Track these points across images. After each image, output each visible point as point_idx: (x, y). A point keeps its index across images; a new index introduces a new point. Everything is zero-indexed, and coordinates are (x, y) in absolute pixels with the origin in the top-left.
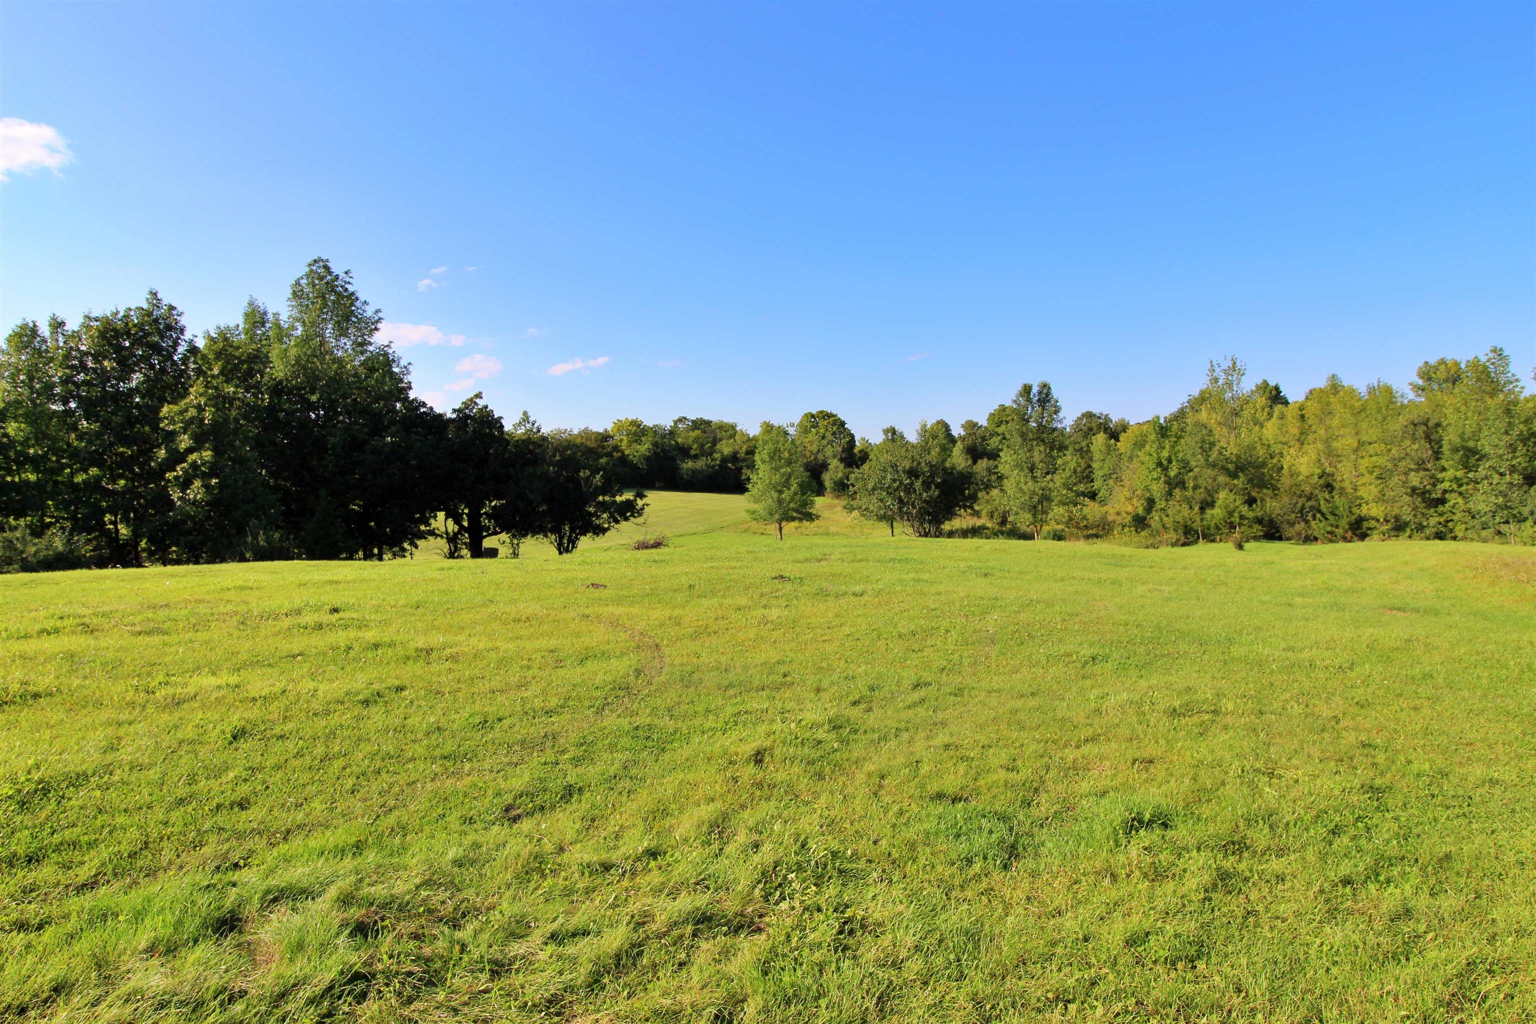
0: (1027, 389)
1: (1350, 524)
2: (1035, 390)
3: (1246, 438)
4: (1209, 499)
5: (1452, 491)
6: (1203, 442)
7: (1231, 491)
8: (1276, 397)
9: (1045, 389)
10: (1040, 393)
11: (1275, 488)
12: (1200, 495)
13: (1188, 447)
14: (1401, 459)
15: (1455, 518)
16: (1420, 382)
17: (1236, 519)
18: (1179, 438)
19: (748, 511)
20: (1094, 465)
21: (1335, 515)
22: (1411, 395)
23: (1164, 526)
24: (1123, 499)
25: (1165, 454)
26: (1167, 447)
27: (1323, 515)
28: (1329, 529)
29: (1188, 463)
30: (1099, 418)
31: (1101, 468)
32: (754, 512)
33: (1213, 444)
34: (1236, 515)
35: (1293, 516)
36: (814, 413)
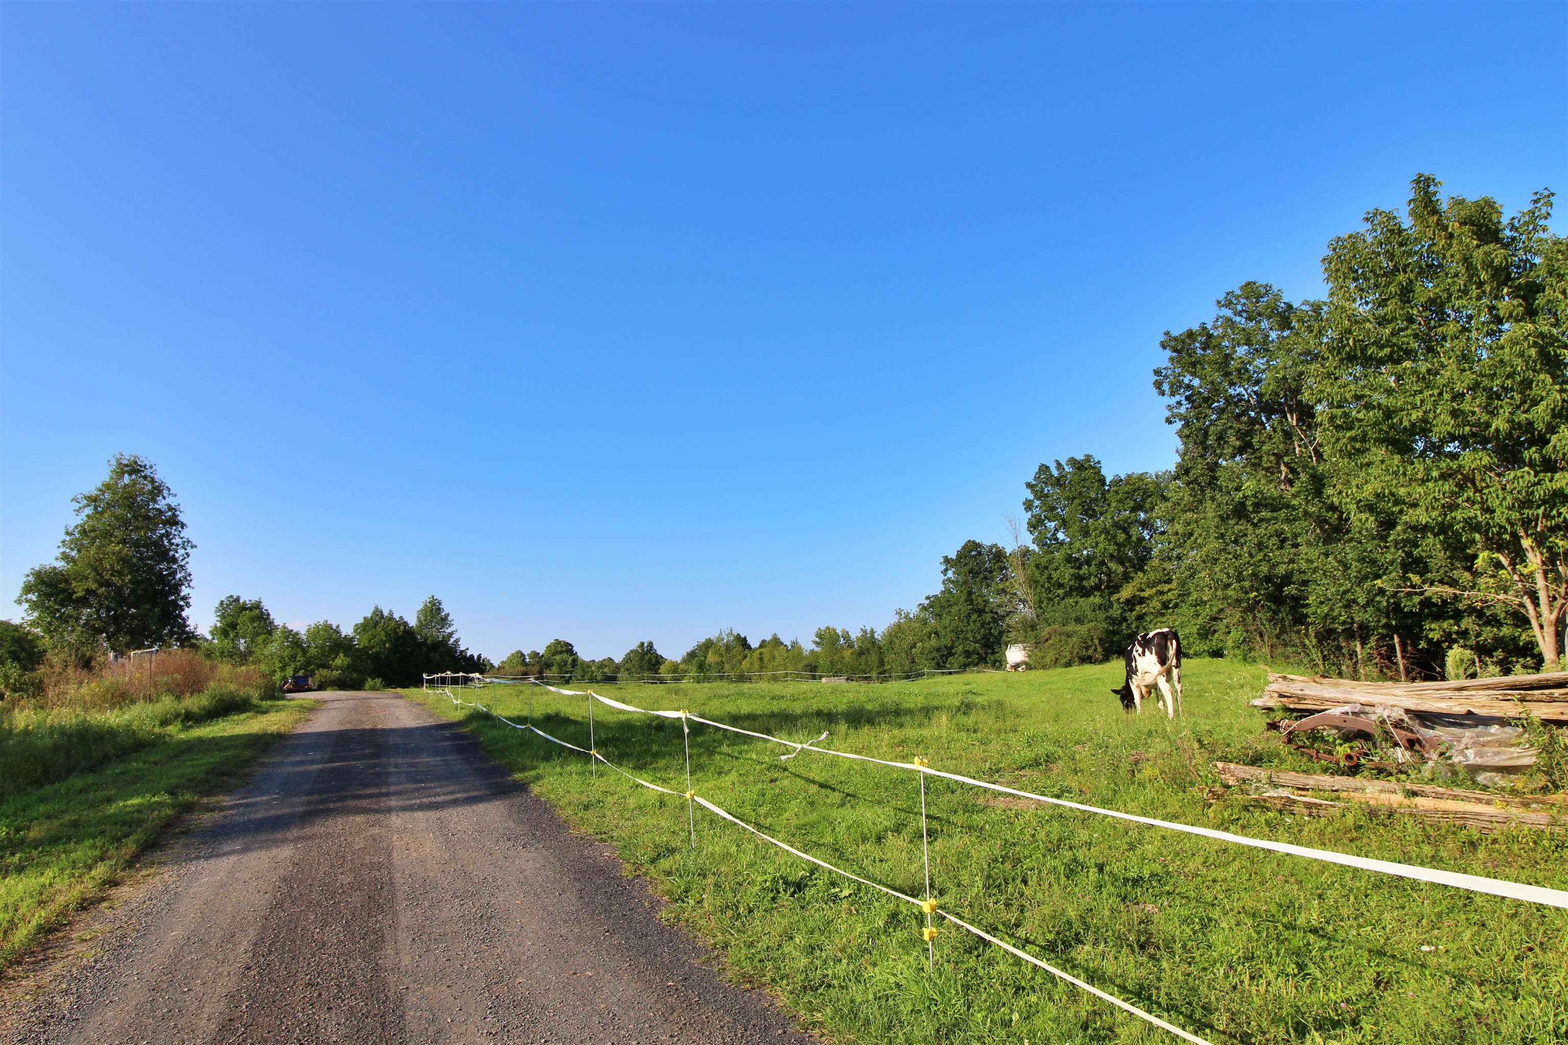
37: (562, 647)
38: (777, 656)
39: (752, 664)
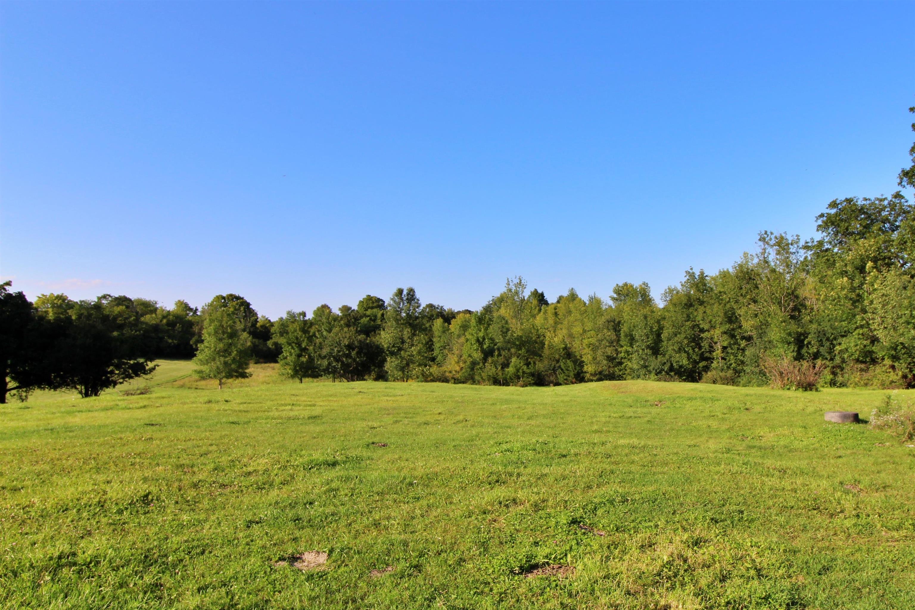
0: (400, 292)
1: (574, 375)
2: (405, 292)
3: (526, 326)
4: (506, 362)
5: (625, 358)
6: (503, 327)
7: (518, 357)
8: (541, 299)
9: (411, 292)
10: (408, 294)
11: (540, 356)
12: (501, 360)
13: (494, 331)
14: (602, 340)
15: (626, 372)
16: (615, 296)
17: (520, 374)
18: (489, 325)
19: (195, 371)
20: (434, 340)
21: (568, 370)
22: (611, 303)
23: (482, 378)
24: (453, 363)
25: (481, 334)
26: (482, 330)
27: (562, 370)
28: (565, 377)
29: (494, 340)
30: (437, 308)
31: (439, 341)
32: (201, 372)
33: (508, 330)
34: (521, 371)
35: (550, 372)
36: (225, 295)
37: (373, 303)
38: (573, 310)
39: (546, 319)
